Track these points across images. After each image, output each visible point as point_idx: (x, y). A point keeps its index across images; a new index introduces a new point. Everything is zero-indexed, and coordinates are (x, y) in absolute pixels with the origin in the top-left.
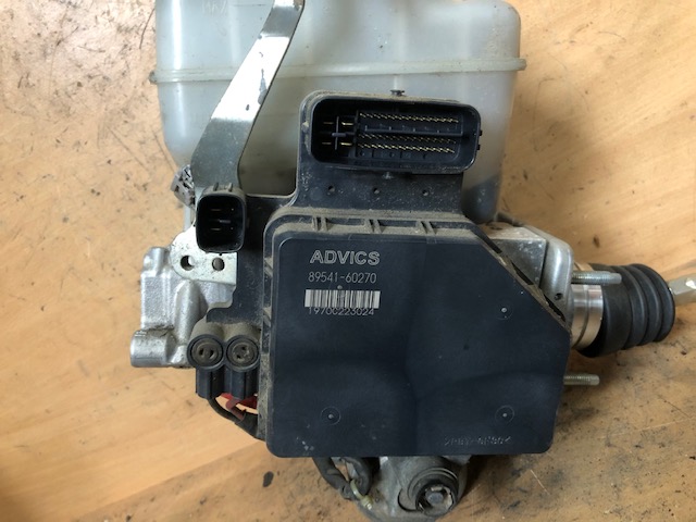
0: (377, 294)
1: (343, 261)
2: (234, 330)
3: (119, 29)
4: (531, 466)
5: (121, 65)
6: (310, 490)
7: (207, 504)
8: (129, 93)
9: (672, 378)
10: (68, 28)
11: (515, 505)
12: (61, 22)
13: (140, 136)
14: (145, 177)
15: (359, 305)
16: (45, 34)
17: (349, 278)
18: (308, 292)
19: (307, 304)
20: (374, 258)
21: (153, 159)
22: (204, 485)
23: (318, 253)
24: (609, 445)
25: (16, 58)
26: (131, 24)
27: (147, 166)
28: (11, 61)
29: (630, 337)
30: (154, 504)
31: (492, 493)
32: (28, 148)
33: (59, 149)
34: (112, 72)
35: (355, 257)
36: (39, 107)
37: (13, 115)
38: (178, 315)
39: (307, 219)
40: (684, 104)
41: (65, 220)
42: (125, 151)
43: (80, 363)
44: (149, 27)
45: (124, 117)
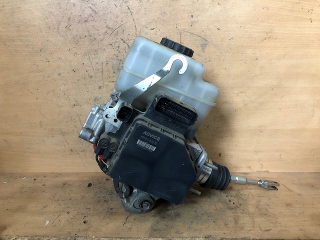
0: (155, 148)
1: (151, 136)
2: (113, 140)
3: (107, 26)
4: (172, 210)
5: (102, 37)
6: (103, 193)
7: (66, 186)
8: (100, 47)
9: (220, 202)
10: (91, 18)
11: (164, 217)
12: (89, 16)
13: (97, 61)
14: (93, 74)
15: (149, 148)
16: (82, 16)
17: (150, 141)
18: (139, 140)
19: (137, 143)
20: (159, 139)
21: (98, 70)
22: (66, 179)
23: (146, 132)
24: (195, 212)
25: (69, 19)
26: (111, 27)
28: (67, 19)
29: (214, 186)
30: (44, 179)
31: (159, 213)
32: (58, 47)
33: (68, 53)
34: (99, 38)
35: (154, 136)
36: (69, 37)
37: (59, 35)
38: (96, 128)
39: (146, 122)
40: (260, 127)
41: (59, 74)
42: (90, 63)
43: (41, 122)
44: (116, 31)
45: (95, 53)
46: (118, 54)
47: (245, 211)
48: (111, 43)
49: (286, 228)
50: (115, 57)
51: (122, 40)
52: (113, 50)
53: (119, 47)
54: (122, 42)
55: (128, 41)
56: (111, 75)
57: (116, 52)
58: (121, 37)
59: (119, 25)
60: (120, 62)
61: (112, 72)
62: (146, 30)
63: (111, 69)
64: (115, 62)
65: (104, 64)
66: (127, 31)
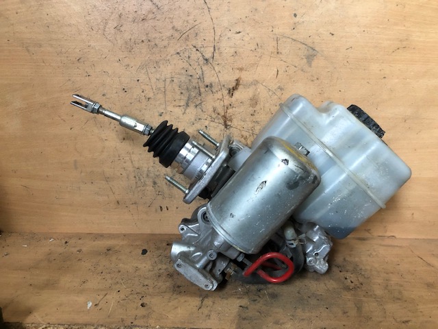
3: (173, 28)
5: (165, 43)
7: (110, 252)
8: (163, 57)
10: (151, 16)
12: (149, 12)
13: (158, 76)
14: (151, 95)
16: (139, 13)
21: (159, 89)
22: (109, 243)
25: (120, 16)
26: (179, 28)
27: (154, 91)
28: (117, 16)
30: (80, 242)
32: (104, 56)
33: (118, 64)
34: (161, 44)
36: (119, 41)
37: (105, 39)
41: (104, 95)
42: (148, 79)
43: (75, 161)
44: (187, 34)
45: (155, 65)
46: (188, 68)
47: (370, 293)
48: (178, 51)
49: (430, 319)
50: (183, 71)
51: (195, 47)
52: (180, 62)
53: (189, 57)
54: (195, 49)
55: (202, 49)
56: (178, 97)
57: (186, 65)
58: (194, 43)
59: (189, 26)
60: (190, 78)
61: (179, 93)
62: (229, 34)
63: (177, 88)
64: (183, 78)
65: (168, 81)
66: (202, 34)
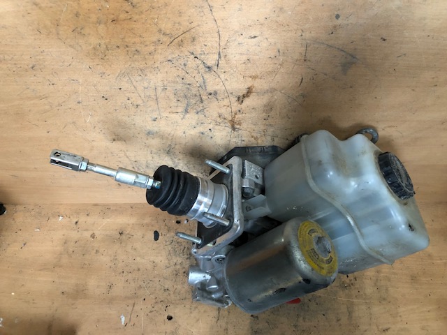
8: (149, 64)
10: (124, 16)
13: (146, 85)
14: (140, 102)
21: (149, 97)
25: (77, 15)
27: (143, 98)
28: (72, 15)
32: (67, 64)
33: (89, 72)
34: (145, 50)
36: (83, 47)
37: (62, 44)
41: (79, 103)
42: (133, 87)
44: (180, 39)
45: (140, 73)
46: (184, 76)
48: (170, 58)
49: (406, 326)
50: (179, 80)
51: (193, 54)
52: (173, 70)
53: (185, 65)
54: (192, 57)
55: (203, 56)
56: (174, 103)
57: (182, 74)
58: (191, 48)
59: (183, 29)
60: (188, 86)
61: (175, 100)
62: (240, 39)
63: (172, 96)
64: (179, 87)
65: (160, 89)
66: (201, 39)
